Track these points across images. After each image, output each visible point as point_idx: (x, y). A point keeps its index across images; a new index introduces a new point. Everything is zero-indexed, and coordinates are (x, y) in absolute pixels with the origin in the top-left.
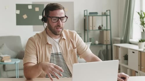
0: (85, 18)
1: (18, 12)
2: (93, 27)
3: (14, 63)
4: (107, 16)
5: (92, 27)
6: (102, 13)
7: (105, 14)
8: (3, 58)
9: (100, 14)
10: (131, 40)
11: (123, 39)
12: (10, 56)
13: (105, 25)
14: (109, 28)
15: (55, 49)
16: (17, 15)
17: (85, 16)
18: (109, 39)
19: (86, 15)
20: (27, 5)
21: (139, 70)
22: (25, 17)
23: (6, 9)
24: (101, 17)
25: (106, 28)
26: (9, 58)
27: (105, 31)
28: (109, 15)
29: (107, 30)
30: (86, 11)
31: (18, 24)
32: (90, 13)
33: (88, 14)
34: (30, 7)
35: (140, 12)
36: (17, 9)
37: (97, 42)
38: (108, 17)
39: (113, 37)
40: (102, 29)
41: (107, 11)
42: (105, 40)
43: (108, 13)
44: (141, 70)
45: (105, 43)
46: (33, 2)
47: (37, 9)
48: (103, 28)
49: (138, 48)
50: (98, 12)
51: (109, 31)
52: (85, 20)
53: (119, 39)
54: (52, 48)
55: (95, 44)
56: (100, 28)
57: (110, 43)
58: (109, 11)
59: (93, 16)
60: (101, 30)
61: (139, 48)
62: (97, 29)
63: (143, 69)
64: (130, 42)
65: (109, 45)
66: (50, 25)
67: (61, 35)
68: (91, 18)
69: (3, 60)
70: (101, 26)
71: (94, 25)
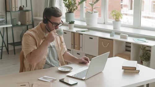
5: (14, 8)
18: (31, 19)
21: (72, 48)
37: (19, 23)
40: (23, 9)
42: (27, 21)
44: (74, 48)
45: (27, 23)
48: (25, 9)
49: (69, 28)
51: (31, 11)
55: (17, 25)
56: (21, 9)
57: (32, 24)
60: (22, 11)
62: (18, 10)
63: (77, 47)
70: (22, 7)
71: (16, 7)
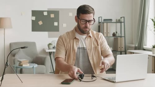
0: (100, 24)
1: (34, 18)
2: (108, 33)
3: (32, 67)
4: (121, 23)
6: (117, 20)
7: (119, 21)
8: (22, 62)
9: (114, 21)
10: (145, 47)
11: (137, 46)
12: (29, 60)
13: (119, 32)
14: (123, 35)
15: (82, 44)
16: (33, 21)
17: (99, 23)
18: (123, 46)
19: (100, 21)
20: (42, 12)
22: (40, 23)
23: (22, 15)
24: (115, 24)
25: (120, 35)
26: (27, 63)
27: (119, 37)
28: (123, 22)
29: (121, 37)
30: (100, 18)
31: (33, 30)
32: (104, 20)
33: (103, 21)
34: (45, 14)
35: (153, 19)
36: (33, 15)
38: (123, 24)
39: (127, 44)
41: (121, 18)
42: (119, 47)
43: (122, 20)
45: (119, 50)
46: (48, 9)
47: (52, 16)
50: (112, 19)
51: (124, 37)
52: (99, 26)
53: (133, 45)
54: (79, 43)
56: (114, 35)
57: (124, 50)
58: (123, 18)
59: (107, 23)
60: (115, 37)
61: (153, 54)
62: (112, 36)
64: (144, 48)
65: (124, 51)
66: (79, 25)
67: (88, 33)
68: (105, 24)
69: (21, 64)
70: (115, 33)
71: (108, 32)
